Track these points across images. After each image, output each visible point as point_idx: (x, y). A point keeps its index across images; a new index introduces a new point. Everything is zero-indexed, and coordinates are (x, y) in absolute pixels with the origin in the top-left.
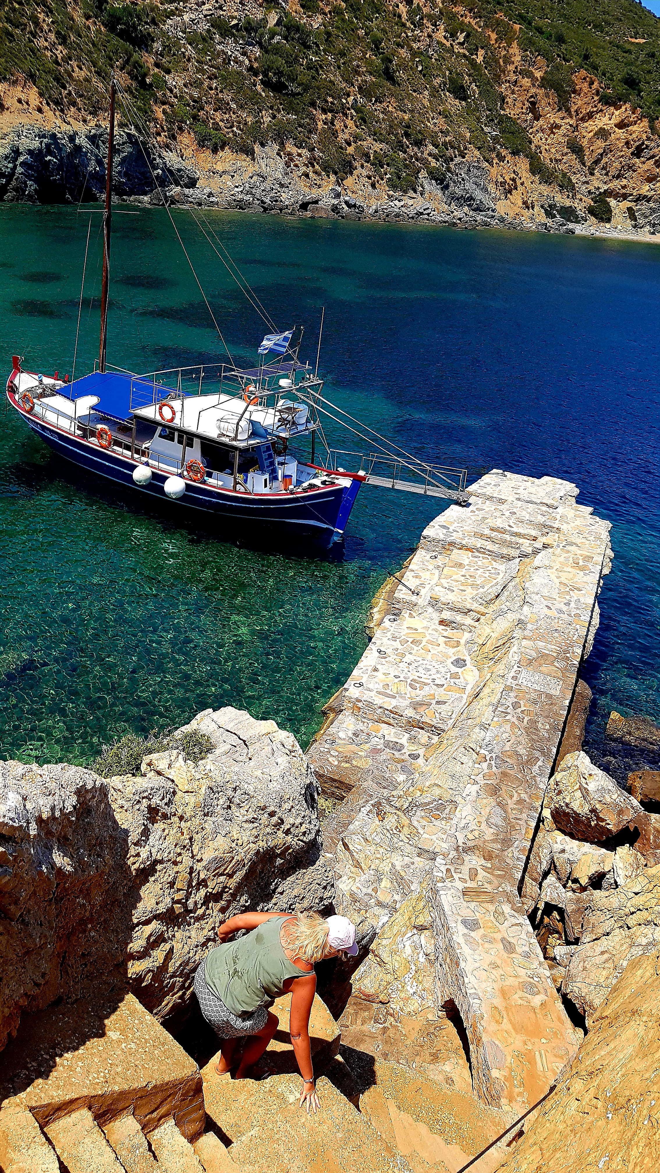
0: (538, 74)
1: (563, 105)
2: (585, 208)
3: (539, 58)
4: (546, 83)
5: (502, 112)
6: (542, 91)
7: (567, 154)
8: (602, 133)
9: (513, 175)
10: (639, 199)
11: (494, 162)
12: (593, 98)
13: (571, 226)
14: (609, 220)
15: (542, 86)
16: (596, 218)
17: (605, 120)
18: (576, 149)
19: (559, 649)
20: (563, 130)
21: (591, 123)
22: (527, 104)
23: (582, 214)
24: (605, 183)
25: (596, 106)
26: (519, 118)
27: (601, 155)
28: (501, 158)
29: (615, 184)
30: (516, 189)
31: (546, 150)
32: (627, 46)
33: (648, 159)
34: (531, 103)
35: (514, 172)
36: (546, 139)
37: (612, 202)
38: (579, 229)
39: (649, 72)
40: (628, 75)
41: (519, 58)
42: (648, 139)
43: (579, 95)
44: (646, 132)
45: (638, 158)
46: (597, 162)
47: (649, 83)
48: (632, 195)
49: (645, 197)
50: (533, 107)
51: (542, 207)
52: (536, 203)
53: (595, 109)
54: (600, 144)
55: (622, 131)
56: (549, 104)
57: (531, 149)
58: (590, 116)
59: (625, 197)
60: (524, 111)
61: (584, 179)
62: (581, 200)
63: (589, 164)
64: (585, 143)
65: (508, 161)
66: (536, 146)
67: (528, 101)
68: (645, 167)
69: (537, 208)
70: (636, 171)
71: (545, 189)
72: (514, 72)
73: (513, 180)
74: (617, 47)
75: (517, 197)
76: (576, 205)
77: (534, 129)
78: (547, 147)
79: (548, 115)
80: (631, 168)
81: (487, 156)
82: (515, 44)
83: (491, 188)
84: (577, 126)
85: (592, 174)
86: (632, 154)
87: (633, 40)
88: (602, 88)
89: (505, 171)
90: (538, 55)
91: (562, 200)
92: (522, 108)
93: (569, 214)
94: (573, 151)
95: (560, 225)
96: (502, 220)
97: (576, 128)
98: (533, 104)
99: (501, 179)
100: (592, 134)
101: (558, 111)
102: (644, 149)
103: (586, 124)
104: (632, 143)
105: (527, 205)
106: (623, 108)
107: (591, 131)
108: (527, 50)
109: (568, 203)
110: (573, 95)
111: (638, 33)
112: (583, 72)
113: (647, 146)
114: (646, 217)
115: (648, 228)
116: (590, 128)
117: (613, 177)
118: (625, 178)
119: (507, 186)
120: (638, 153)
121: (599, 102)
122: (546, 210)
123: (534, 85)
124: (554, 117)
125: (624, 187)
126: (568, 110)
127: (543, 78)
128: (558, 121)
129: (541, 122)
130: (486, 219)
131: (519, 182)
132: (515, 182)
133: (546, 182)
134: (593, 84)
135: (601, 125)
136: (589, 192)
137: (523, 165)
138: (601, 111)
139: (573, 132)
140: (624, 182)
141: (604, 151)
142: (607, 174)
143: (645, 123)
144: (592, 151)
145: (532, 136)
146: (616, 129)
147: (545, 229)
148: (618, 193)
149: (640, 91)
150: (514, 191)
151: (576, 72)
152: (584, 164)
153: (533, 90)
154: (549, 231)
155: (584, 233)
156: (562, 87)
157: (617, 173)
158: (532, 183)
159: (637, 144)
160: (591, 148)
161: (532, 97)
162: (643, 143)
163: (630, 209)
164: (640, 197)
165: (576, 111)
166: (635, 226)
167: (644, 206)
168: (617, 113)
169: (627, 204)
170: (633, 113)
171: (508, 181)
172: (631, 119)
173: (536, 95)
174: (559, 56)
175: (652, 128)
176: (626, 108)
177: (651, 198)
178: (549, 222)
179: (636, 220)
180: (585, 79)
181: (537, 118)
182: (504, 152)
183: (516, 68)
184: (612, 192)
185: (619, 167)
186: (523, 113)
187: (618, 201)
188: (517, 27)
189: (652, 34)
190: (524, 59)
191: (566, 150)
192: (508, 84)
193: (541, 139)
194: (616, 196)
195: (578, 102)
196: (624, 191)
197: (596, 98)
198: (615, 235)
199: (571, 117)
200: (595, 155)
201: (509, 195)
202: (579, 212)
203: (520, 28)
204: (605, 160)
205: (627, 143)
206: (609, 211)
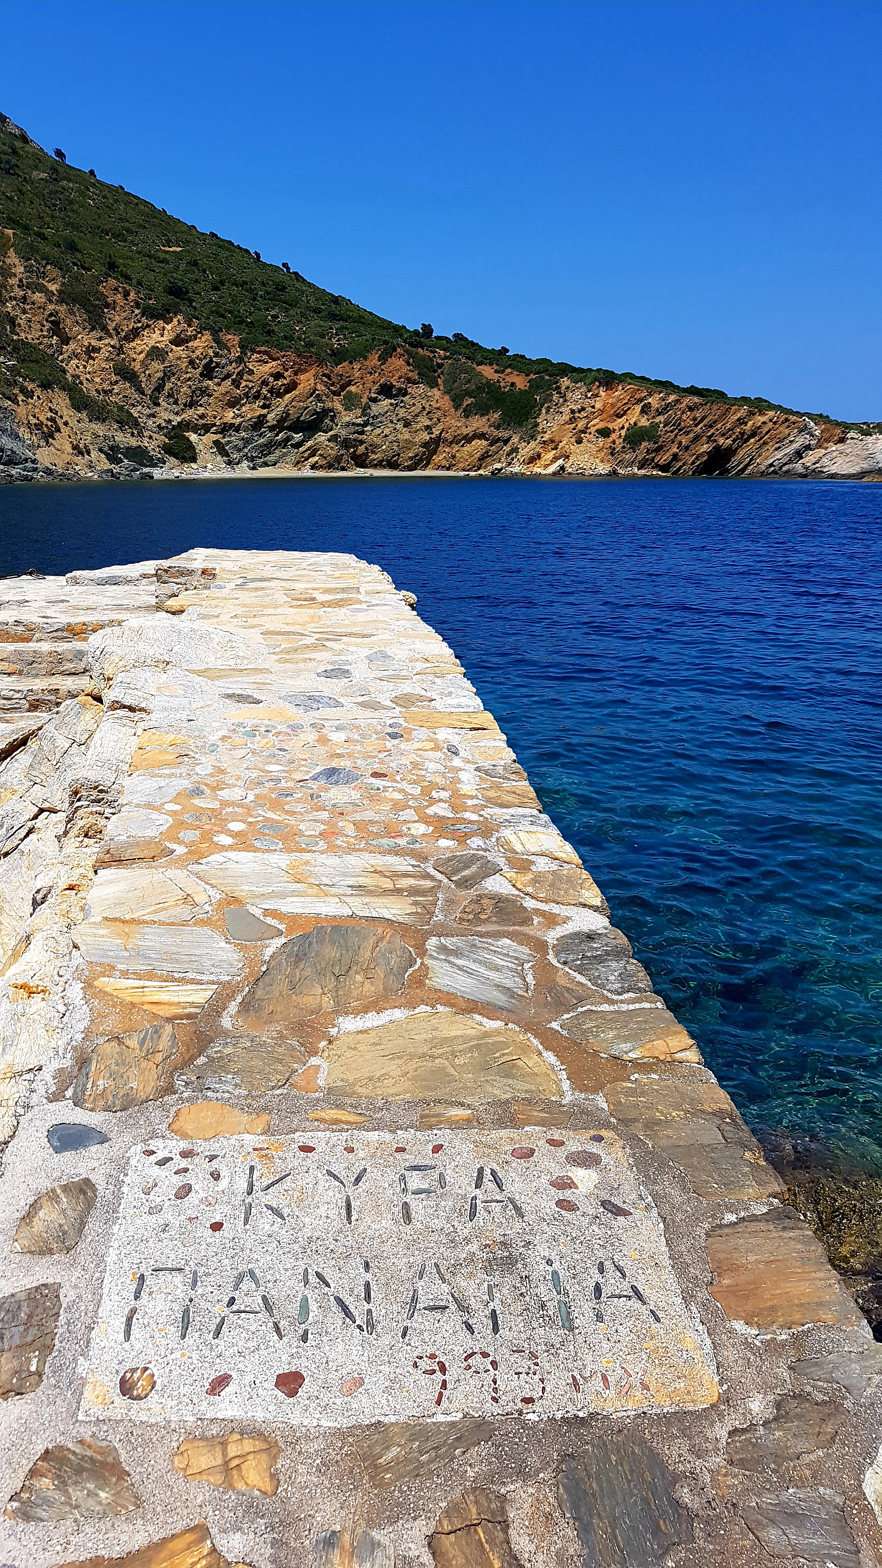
0: (53, 287)
1: (97, 323)
2: (159, 447)
3: (49, 267)
4: (64, 297)
5: (15, 337)
6: (63, 308)
7: (116, 382)
8: (156, 353)
9: (49, 414)
10: (225, 429)
11: (20, 399)
12: (133, 312)
13: (146, 470)
14: (194, 460)
15: (61, 301)
16: (177, 458)
17: (156, 336)
18: (127, 374)
20: (104, 353)
21: (139, 342)
22: (48, 325)
23: (156, 454)
24: (177, 414)
25: (139, 322)
26: (40, 344)
27: (162, 379)
28: (29, 394)
29: (190, 414)
30: (59, 430)
31: (87, 379)
32: (162, 256)
33: (223, 379)
34: (51, 322)
35: (51, 410)
36: (85, 367)
37: (193, 437)
38: (158, 473)
39: (196, 281)
40: (170, 282)
41: (22, 269)
42: (216, 355)
43: (114, 309)
44: (211, 347)
45: (211, 379)
46: (159, 388)
47: (199, 294)
48: (215, 425)
49: (232, 425)
50: (56, 327)
51: (101, 450)
52: (91, 447)
53: (140, 325)
54: (156, 367)
55: (182, 348)
56: (77, 322)
57: (66, 379)
58: (135, 334)
59: (207, 428)
60: (45, 333)
61: (148, 412)
62: (151, 437)
63: (149, 392)
64: (137, 366)
65: (38, 397)
66: (73, 376)
67: (47, 321)
68: (222, 389)
69: (94, 454)
70: (212, 395)
71: (99, 428)
72: (19, 286)
73: (52, 420)
74: (148, 256)
75: (62, 441)
76: (146, 445)
77: (65, 356)
78: (88, 376)
79: (79, 337)
80: (205, 392)
81: (7, 392)
82: (11, 252)
83: (24, 432)
84: (121, 346)
85: (158, 405)
86: (201, 375)
87: (167, 249)
88: (141, 299)
89: (37, 410)
90: (47, 264)
91: (125, 439)
92: (42, 331)
93: (139, 456)
94: (125, 378)
95: (132, 470)
96: (48, 472)
97: (120, 350)
98: (56, 323)
99: (34, 421)
100: (143, 356)
101: (92, 330)
102: (215, 367)
103: (132, 344)
104: (198, 361)
105: (79, 451)
106: (175, 320)
107: (141, 352)
108: (30, 259)
109: (134, 442)
110: (106, 310)
111: (171, 241)
112: (112, 282)
113: (218, 364)
114: (240, 450)
115: (245, 464)
116: (140, 349)
117: (185, 405)
118: (201, 405)
119: (45, 429)
120: (208, 372)
121: (143, 316)
122: (107, 455)
123: (51, 301)
124: (88, 339)
125: (202, 416)
126: (104, 328)
127: (59, 291)
128: (94, 343)
129: (72, 346)
130: (25, 473)
131: (60, 422)
132: (55, 422)
133: (98, 419)
134: (129, 295)
135: (152, 343)
136: (159, 426)
137: (61, 402)
138: (148, 326)
139: (118, 355)
140: (201, 410)
141: (165, 373)
142: (176, 402)
143: (207, 336)
144: (149, 375)
145: (64, 365)
146: (173, 347)
147: (112, 476)
148: (197, 425)
149: (191, 301)
150: (56, 435)
151: (103, 282)
152: (143, 393)
153: (51, 307)
154: (118, 478)
155: (165, 477)
156: (89, 300)
157: (189, 399)
158: (78, 421)
159: (204, 362)
160: (147, 372)
161: (51, 315)
162: (211, 361)
163: (216, 443)
164: (225, 427)
165: (115, 329)
166: (229, 463)
167: (234, 438)
168: (169, 327)
169: (210, 438)
170: (189, 326)
171: (45, 422)
172: (189, 333)
173: (57, 313)
174: (74, 264)
175: (218, 341)
176: (179, 321)
177: (239, 425)
178: (116, 469)
179: (229, 456)
180: (116, 289)
181: (66, 340)
182: (30, 386)
183: (21, 280)
184: (188, 424)
185: (189, 392)
186: (44, 337)
187: (200, 435)
188: (10, 232)
189: (188, 242)
190: (28, 269)
191: (114, 378)
192: (14, 302)
193: (78, 367)
194: (195, 429)
195: (115, 319)
196: (203, 422)
197: (137, 311)
198: (207, 475)
199: (111, 336)
200: (154, 380)
201: (50, 440)
202: (152, 453)
203: (14, 234)
204: (168, 386)
205: (192, 362)
206: (191, 447)
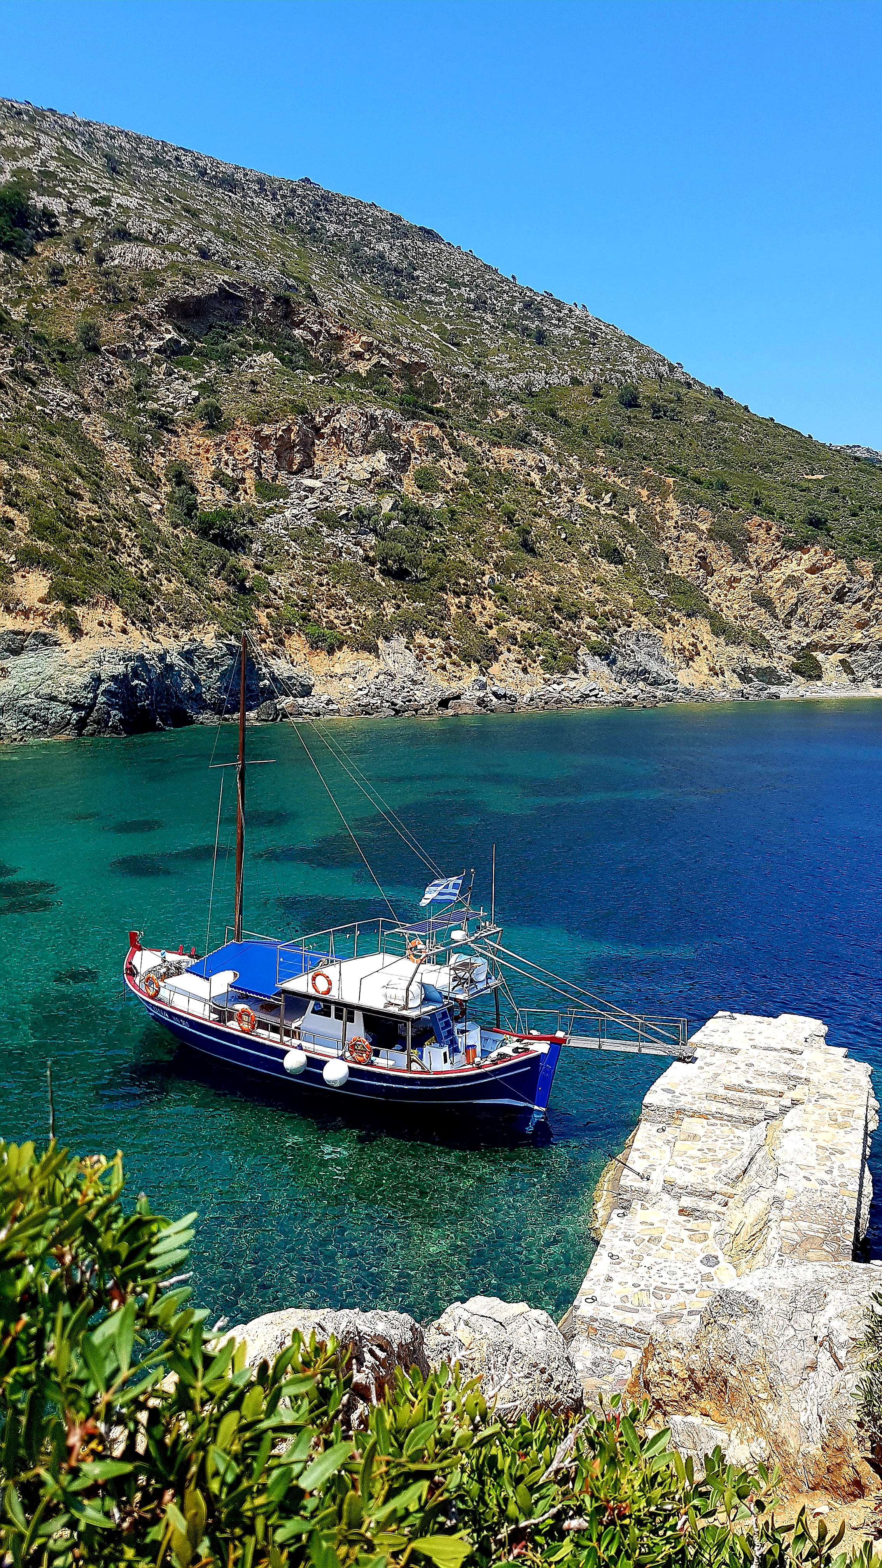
0: (704, 527)
1: (740, 555)
2: (787, 666)
3: (702, 509)
4: (714, 535)
5: (668, 572)
6: (711, 545)
7: (753, 609)
8: (792, 581)
9: (692, 640)
10: (852, 648)
11: (667, 627)
12: (773, 545)
13: (773, 689)
14: (819, 678)
15: (711, 538)
16: (803, 677)
17: (793, 566)
18: (765, 602)
19: (826, 1228)
20: (744, 583)
21: (777, 571)
22: (697, 560)
23: (784, 674)
24: (807, 635)
25: (779, 553)
26: (689, 576)
27: (796, 604)
28: (675, 623)
29: (820, 636)
30: (699, 654)
31: (727, 607)
32: (805, 485)
33: (854, 603)
34: (700, 558)
35: (693, 636)
36: (726, 595)
37: (820, 656)
38: (784, 692)
39: (836, 508)
40: (811, 514)
41: (678, 513)
42: (850, 581)
43: (756, 543)
44: (845, 574)
45: (842, 603)
46: (792, 613)
47: (837, 520)
48: (842, 645)
49: (859, 645)
50: (703, 562)
51: (734, 671)
52: (725, 668)
53: (778, 556)
54: (792, 594)
55: (816, 576)
56: (722, 556)
57: (709, 608)
58: (774, 563)
59: (834, 648)
60: (694, 567)
61: (780, 634)
62: (780, 658)
63: (783, 617)
64: (772, 594)
65: (683, 625)
66: (715, 604)
67: (696, 556)
68: (852, 612)
69: (727, 674)
70: (841, 618)
71: (734, 651)
72: (675, 527)
73: (694, 645)
74: (792, 486)
75: (701, 664)
76: (776, 665)
77: (709, 586)
78: (728, 604)
79: (723, 569)
80: (835, 615)
81: (658, 622)
82: (671, 498)
83: (668, 656)
84: (760, 576)
85: (790, 628)
86: (833, 599)
87: (810, 477)
88: (782, 532)
89: (681, 636)
90: (700, 506)
91: (756, 661)
92: (691, 565)
93: (768, 676)
94: (761, 605)
95: (760, 690)
96: (687, 692)
97: (759, 580)
98: (704, 558)
99: (678, 646)
100: (780, 583)
101: (735, 563)
102: (847, 592)
103: (770, 574)
104: (831, 587)
105: (715, 672)
106: (812, 551)
107: (778, 580)
108: (686, 504)
109: (764, 663)
110: (749, 544)
111: (814, 469)
112: (757, 519)
113: (850, 589)
114: (866, 668)
115: (870, 681)
116: (777, 578)
117: (815, 628)
118: (830, 627)
119: (687, 653)
120: (840, 597)
121: (782, 548)
122: (739, 675)
123: (701, 539)
124: (731, 570)
125: (831, 637)
126: (746, 560)
127: (709, 530)
128: (737, 574)
129: (716, 577)
130: (667, 693)
131: (700, 647)
132: (696, 647)
133: (734, 642)
134: (771, 529)
135: (788, 572)
136: (789, 648)
137: (702, 627)
138: (786, 557)
139: (757, 584)
140: (830, 632)
141: (799, 600)
142: (807, 625)
143: (842, 564)
144: (784, 601)
145: (707, 594)
146: (809, 575)
147: (742, 696)
148: (825, 645)
149: (828, 530)
150: (696, 657)
151: (748, 519)
152: (776, 618)
153: (701, 544)
154: (748, 698)
155: (791, 695)
156: (735, 537)
157: (819, 622)
158: (716, 646)
159: (836, 588)
160: (782, 599)
161: (700, 551)
162: (844, 587)
163: (843, 662)
164: (852, 647)
165: (756, 561)
166: (854, 680)
167: (860, 657)
168: (806, 557)
169: (837, 657)
170: (826, 555)
171: (687, 647)
172: (825, 562)
173: (705, 549)
174: (724, 505)
175: (852, 569)
176: (816, 551)
177: (867, 646)
178: (746, 688)
179: (853, 673)
180: (759, 525)
181: (711, 573)
182: (676, 615)
183: (676, 522)
184: (817, 644)
185: (820, 616)
186: (692, 570)
187: (827, 654)
188: (671, 480)
189: (831, 469)
190: (683, 513)
191: (751, 605)
192: (670, 541)
193: (720, 596)
194: (823, 649)
195: (755, 552)
196: (831, 642)
197: (777, 544)
198: (830, 694)
199: (751, 568)
200: (787, 605)
201: (691, 663)
202: (781, 672)
203: (674, 482)
204: (800, 610)
205: (825, 588)
206: (818, 666)
